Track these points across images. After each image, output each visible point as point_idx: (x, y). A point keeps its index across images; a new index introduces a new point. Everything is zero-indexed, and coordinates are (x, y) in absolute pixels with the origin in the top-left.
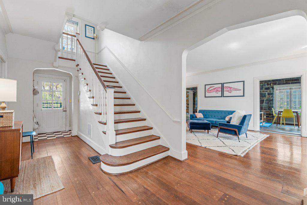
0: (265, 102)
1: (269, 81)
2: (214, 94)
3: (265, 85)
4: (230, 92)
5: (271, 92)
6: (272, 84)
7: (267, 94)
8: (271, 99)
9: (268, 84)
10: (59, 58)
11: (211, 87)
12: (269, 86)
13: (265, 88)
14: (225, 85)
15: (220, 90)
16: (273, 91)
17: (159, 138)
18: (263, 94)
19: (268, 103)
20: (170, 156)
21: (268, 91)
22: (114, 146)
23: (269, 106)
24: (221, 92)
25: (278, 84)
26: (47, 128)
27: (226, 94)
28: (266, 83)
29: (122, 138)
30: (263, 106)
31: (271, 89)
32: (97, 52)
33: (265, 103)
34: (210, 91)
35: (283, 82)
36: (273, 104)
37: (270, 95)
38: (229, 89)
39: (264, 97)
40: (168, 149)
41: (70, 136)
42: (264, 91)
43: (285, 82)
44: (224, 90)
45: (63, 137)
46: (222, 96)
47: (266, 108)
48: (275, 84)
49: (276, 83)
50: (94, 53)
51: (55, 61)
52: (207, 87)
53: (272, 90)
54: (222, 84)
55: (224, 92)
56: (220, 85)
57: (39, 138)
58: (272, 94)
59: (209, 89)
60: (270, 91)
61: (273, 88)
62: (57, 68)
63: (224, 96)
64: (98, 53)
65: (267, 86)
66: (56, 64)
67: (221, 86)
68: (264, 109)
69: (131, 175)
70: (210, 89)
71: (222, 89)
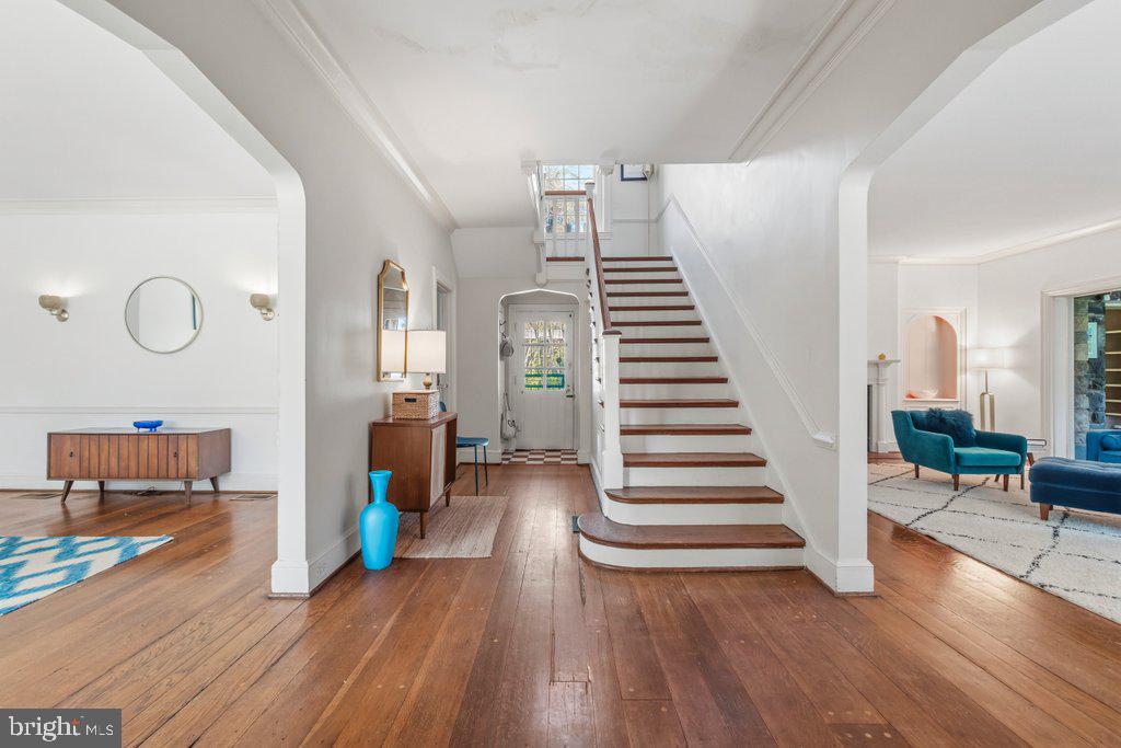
10: (548, 259)
17: (779, 499)
20: (807, 570)
22: (620, 494)
26: (535, 438)
29: (642, 477)
32: (653, 217)
40: (800, 544)
41: (575, 462)
45: (558, 464)
50: (644, 222)
51: (540, 270)
57: (513, 460)
62: (543, 286)
64: (657, 221)
66: (541, 279)
69: (632, 578)
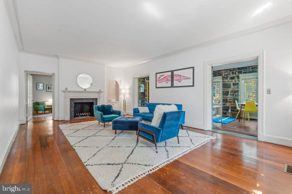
0: (230, 93)
1: (234, 69)
2: (164, 84)
3: (230, 74)
4: (180, 82)
5: (237, 82)
6: (237, 73)
7: (232, 84)
8: (237, 90)
9: (233, 73)
11: (161, 76)
12: (234, 75)
13: (230, 78)
14: (175, 73)
15: (170, 79)
16: (239, 81)
18: (228, 84)
19: (233, 95)
21: (233, 81)
23: (234, 98)
24: (171, 81)
25: (244, 73)
27: (176, 83)
28: (231, 72)
30: (228, 99)
31: (236, 78)
33: (230, 95)
34: (161, 81)
35: (249, 70)
36: (238, 96)
37: (235, 85)
38: (178, 78)
39: (229, 87)
42: (229, 81)
43: (251, 70)
44: (174, 79)
46: (172, 86)
47: (231, 101)
48: (240, 73)
49: (242, 71)
52: (158, 75)
53: (237, 80)
54: (172, 72)
55: (174, 81)
56: (170, 73)
58: (237, 84)
59: (159, 78)
60: (235, 81)
61: (238, 77)
63: (174, 86)
65: (232, 75)
67: (171, 75)
68: (229, 102)
70: (161, 78)
71: (172, 77)
